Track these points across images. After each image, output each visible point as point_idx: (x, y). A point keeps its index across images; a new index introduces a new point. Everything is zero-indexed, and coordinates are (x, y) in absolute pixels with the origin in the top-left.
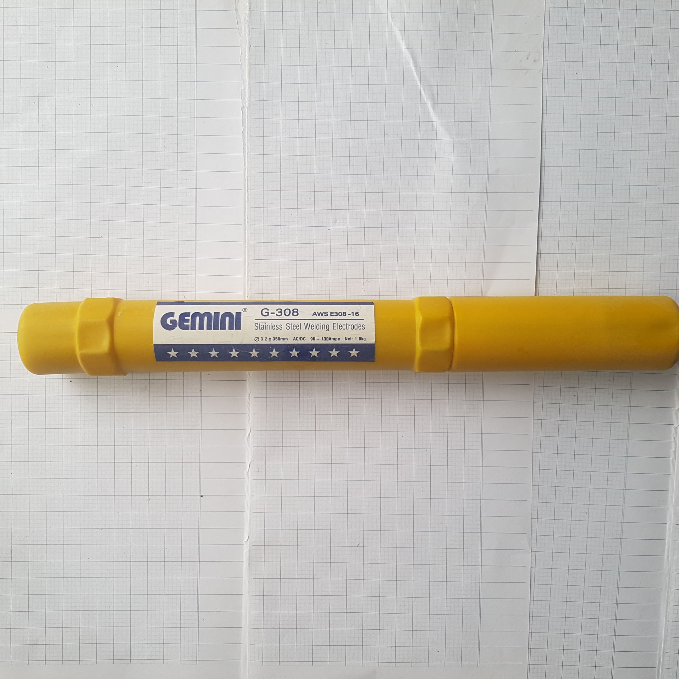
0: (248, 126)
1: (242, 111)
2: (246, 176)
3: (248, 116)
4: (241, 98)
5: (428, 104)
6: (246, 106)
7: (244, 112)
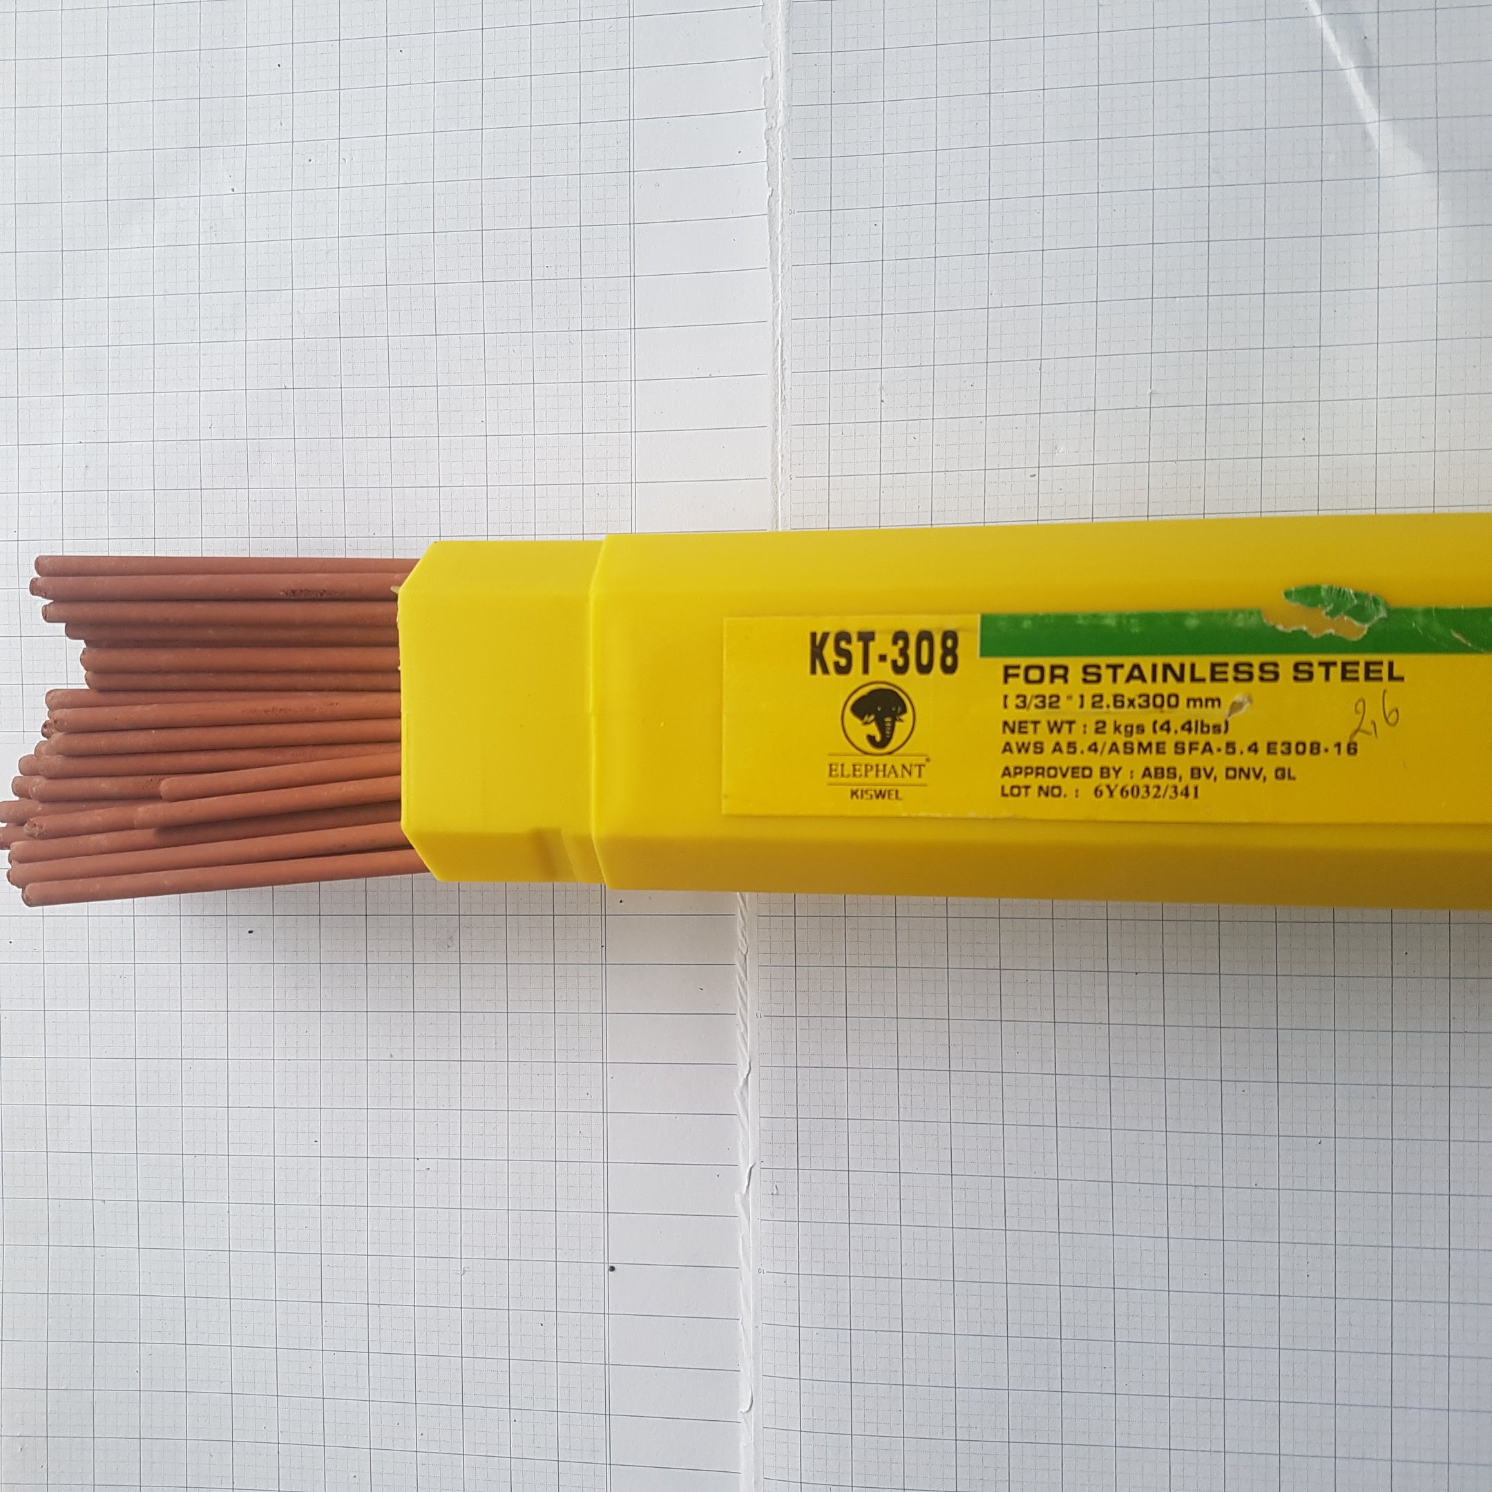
0: (783, 184)
1: (767, 141)
2: (778, 334)
3: (785, 155)
4: (765, 105)
5: (1348, 71)
6: (778, 126)
7: (771, 143)
